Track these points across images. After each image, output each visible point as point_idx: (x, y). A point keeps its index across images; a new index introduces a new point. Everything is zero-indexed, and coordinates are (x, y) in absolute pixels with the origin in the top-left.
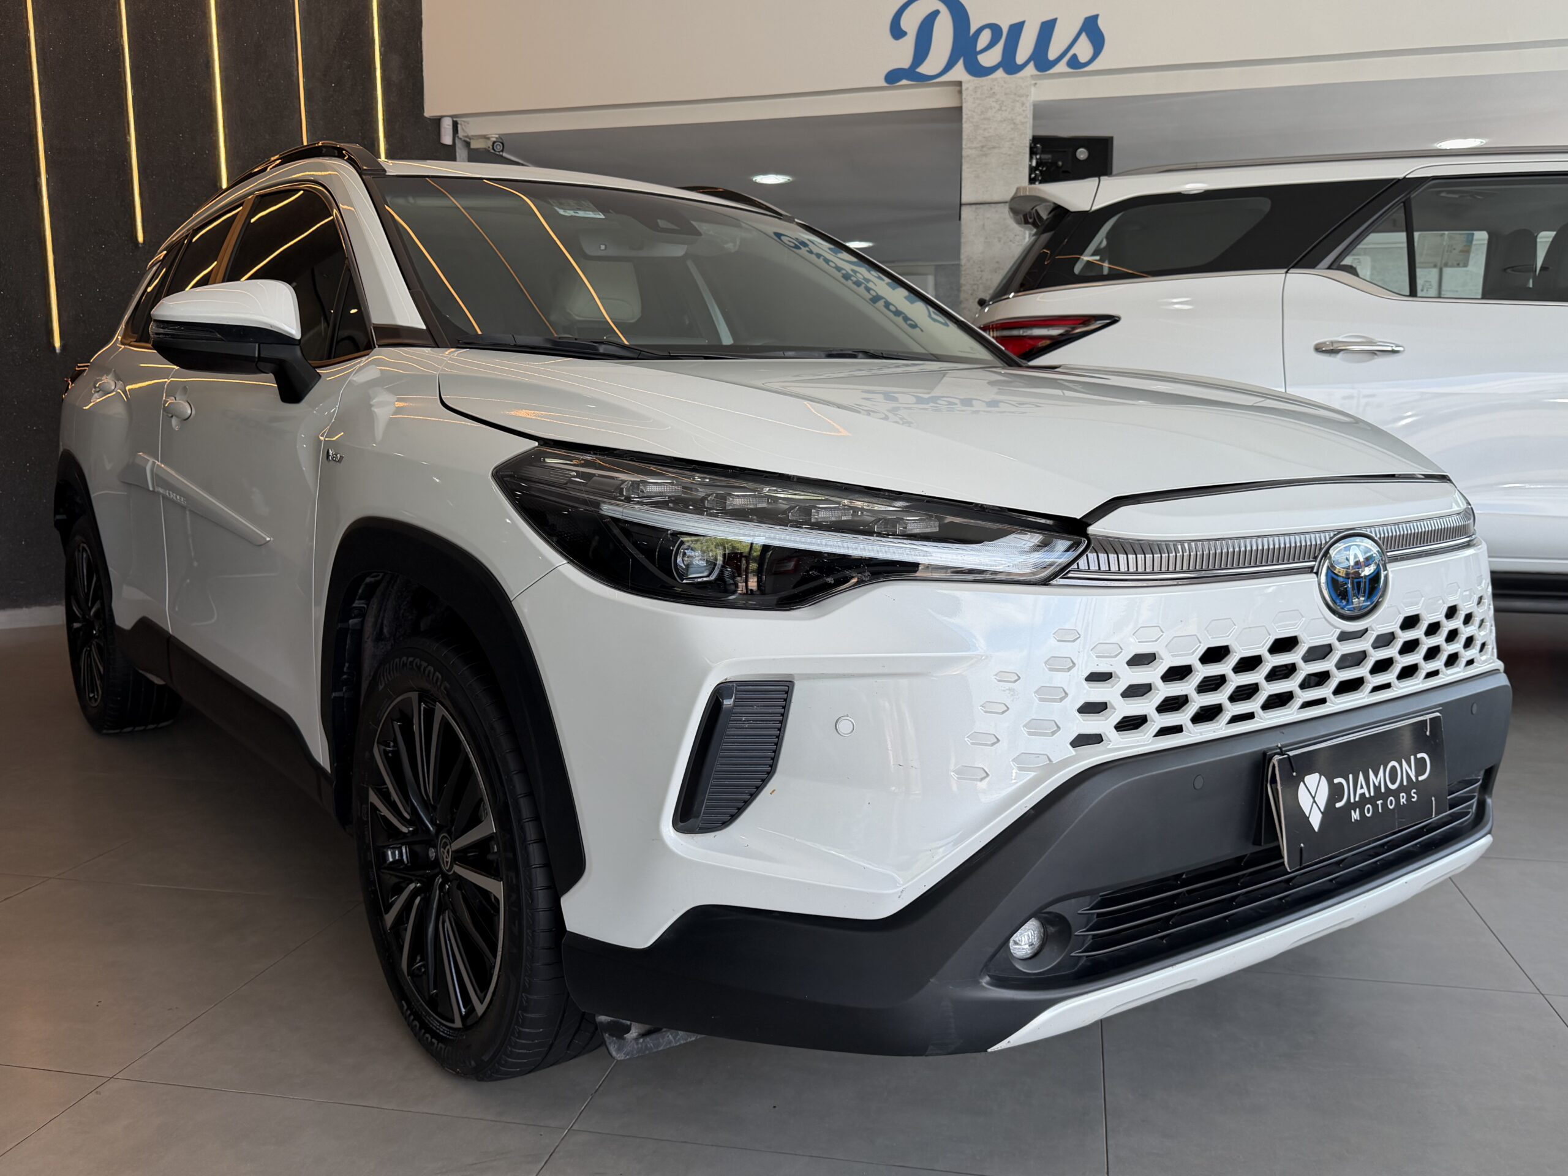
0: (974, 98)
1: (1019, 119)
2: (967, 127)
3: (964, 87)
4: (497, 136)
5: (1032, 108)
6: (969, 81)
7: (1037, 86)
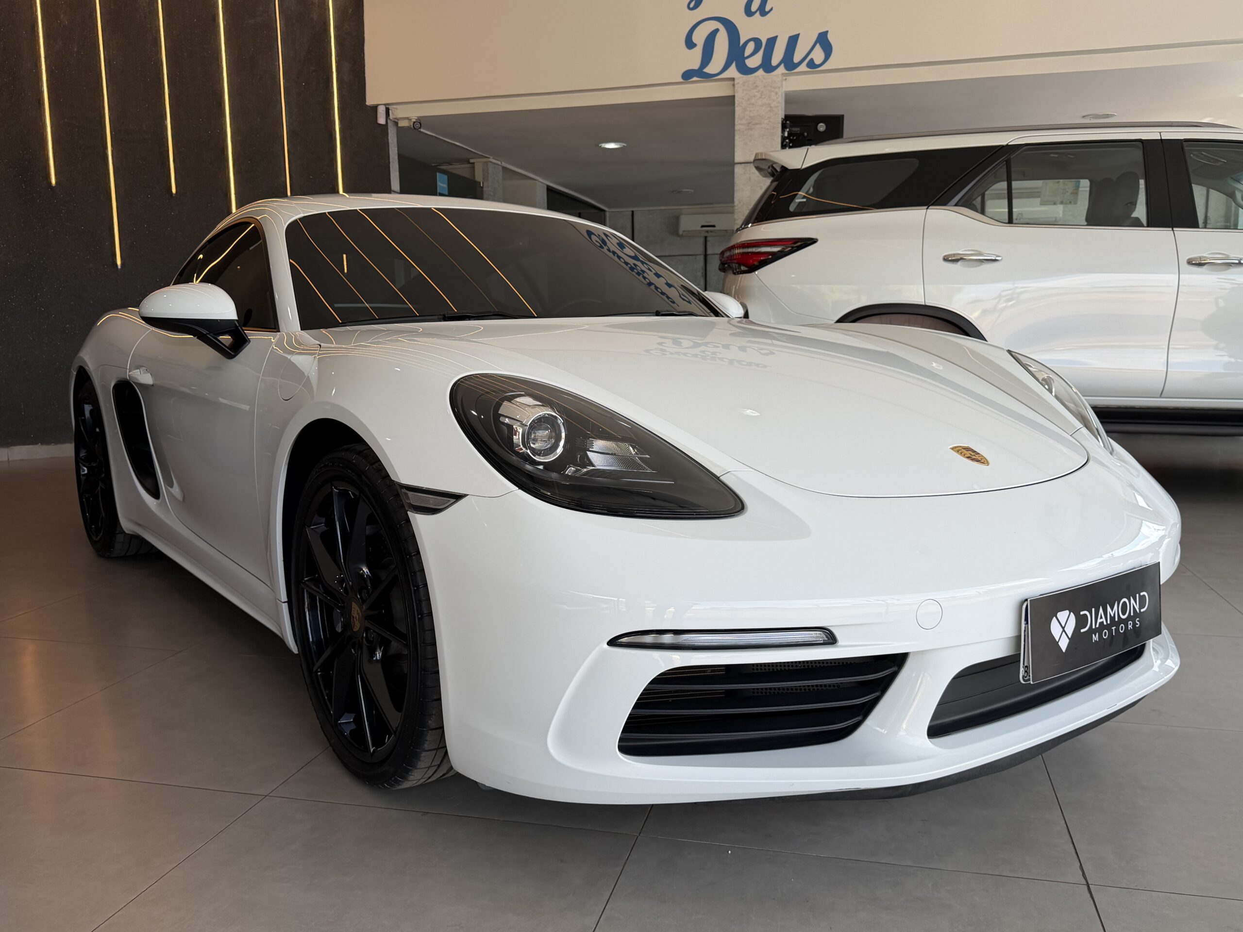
0: (743, 90)
1: (773, 104)
2: (738, 110)
3: (736, 81)
4: (416, 118)
5: (784, 96)
6: (739, 78)
7: (787, 80)
